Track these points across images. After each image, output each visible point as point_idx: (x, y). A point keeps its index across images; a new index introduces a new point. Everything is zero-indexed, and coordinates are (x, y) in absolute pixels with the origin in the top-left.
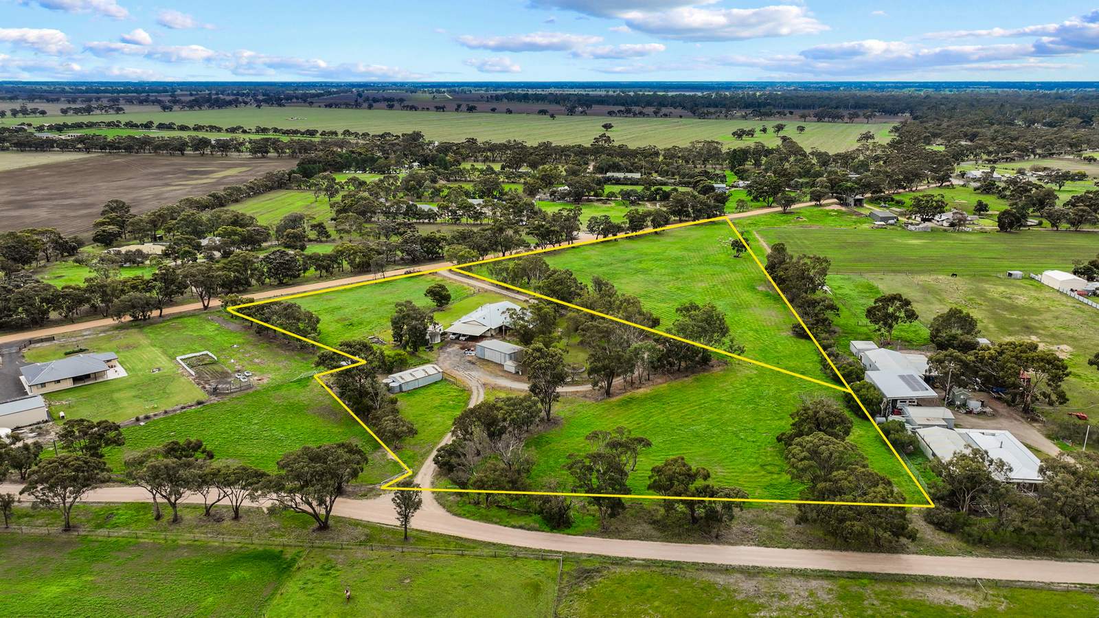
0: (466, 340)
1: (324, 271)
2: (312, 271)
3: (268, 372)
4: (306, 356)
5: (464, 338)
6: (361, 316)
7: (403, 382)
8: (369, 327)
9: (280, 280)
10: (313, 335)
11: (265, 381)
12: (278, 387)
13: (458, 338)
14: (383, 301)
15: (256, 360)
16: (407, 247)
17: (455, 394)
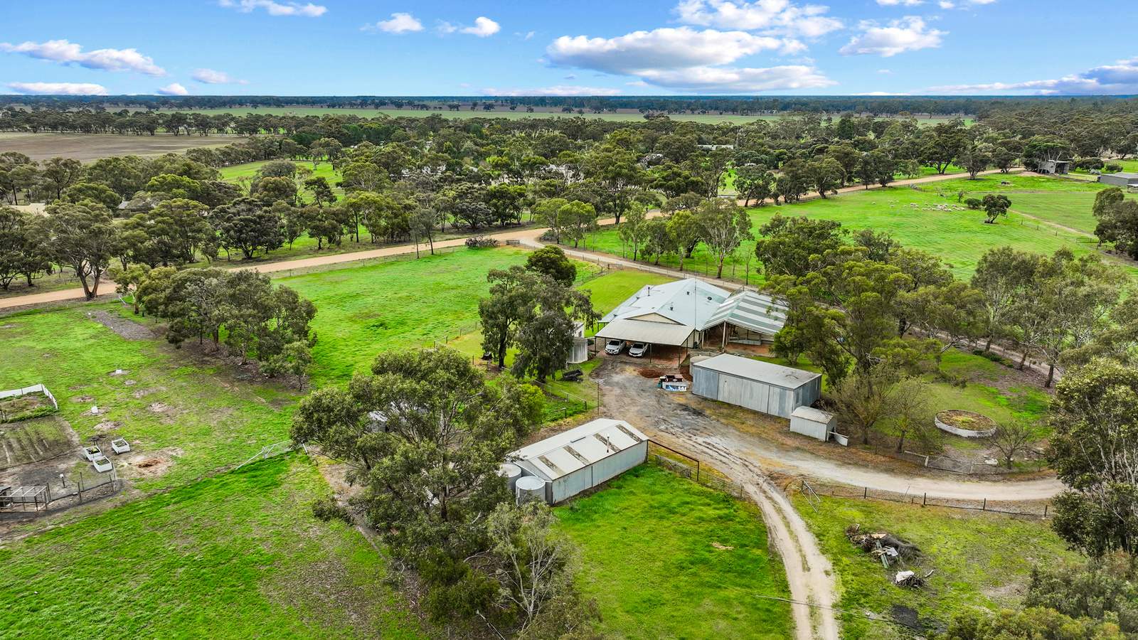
0: (645, 355)
1: (325, 240)
2: (304, 240)
3: (177, 442)
4: (281, 396)
5: (639, 352)
6: (399, 309)
7: (554, 475)
8: (419, 331)
9: (246, 252)
10: (296, 344)
11: (161, 469)
12: (190, 490)
13: (625, 351)
14: (438, 284)
15: (157, 408)
16: (465, 204)
17: (712, 512)
